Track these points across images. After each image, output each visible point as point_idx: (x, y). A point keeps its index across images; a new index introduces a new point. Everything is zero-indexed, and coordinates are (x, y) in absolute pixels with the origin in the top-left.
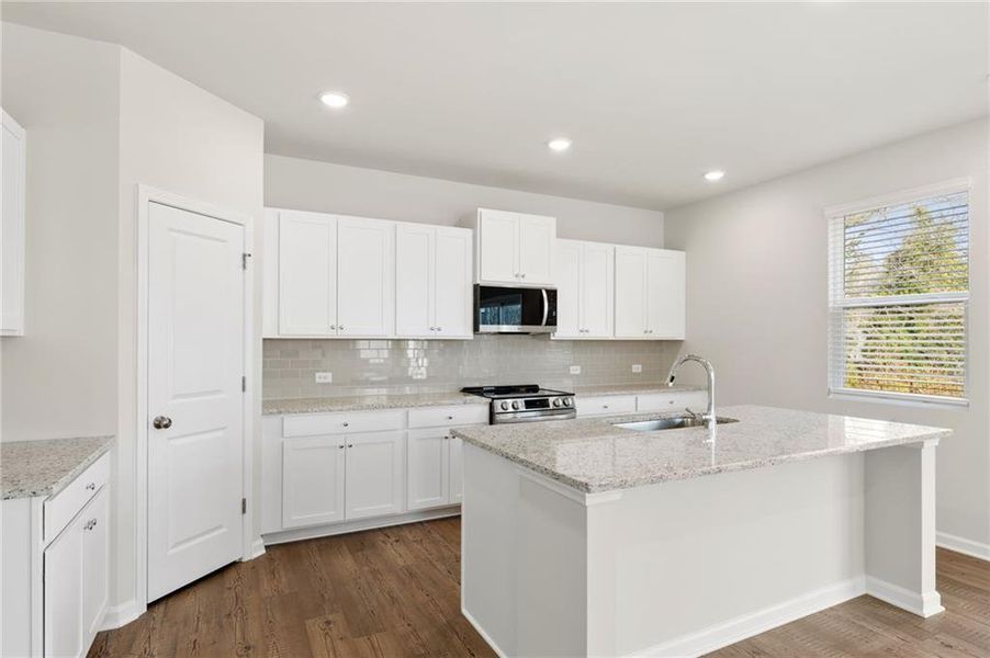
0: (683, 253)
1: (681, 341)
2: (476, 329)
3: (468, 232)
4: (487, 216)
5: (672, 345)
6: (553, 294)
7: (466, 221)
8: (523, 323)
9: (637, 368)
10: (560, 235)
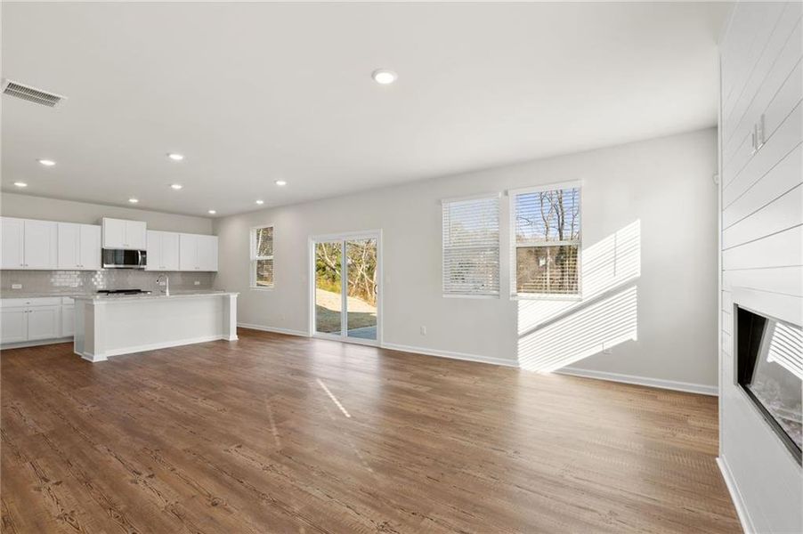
0: (216, 238)
1: (216, 272)
2: (103, 267)
3: (99, 227)
4: (107, 221)
5: (211, 274)
6: (144, 253)
7: (98, 222)
8: (125, 264)
9: (197, 283)
10: (148, 229)
